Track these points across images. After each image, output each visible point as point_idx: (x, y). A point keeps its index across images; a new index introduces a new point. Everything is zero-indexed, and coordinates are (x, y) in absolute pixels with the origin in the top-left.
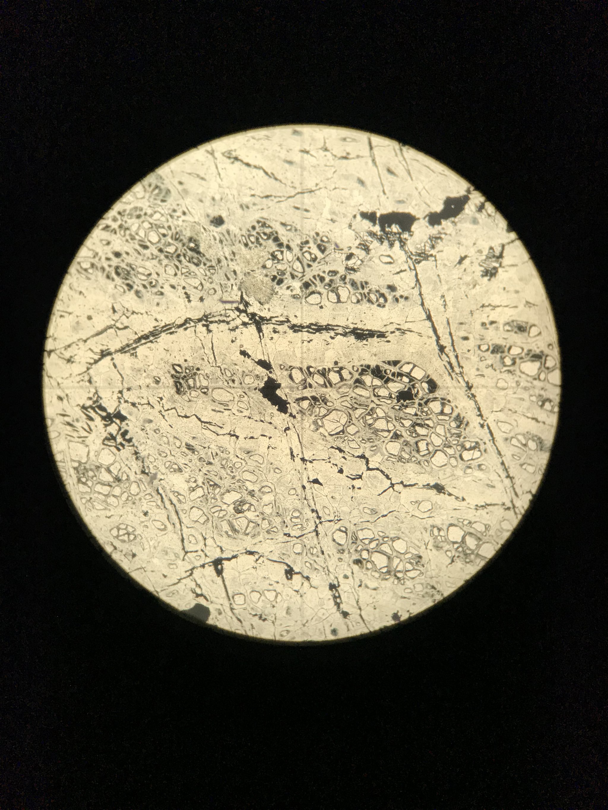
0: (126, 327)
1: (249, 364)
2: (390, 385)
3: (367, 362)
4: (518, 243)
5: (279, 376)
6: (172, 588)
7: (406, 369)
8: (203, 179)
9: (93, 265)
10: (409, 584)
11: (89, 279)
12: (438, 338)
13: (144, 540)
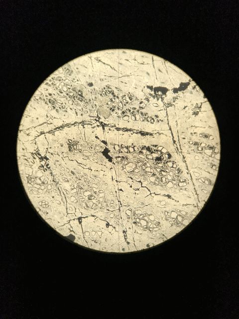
0: (51, 123)
1: (98, 142)
2: (153, 154)
3: (145, 145)
4: (208, 103)
5: (110, 147)
6: (61, 227)
7: (160, 148)
8: (86, 67)
9: (40, 98)
10: (154, 233)
11: (38, 103)
12: (173, 137)
13: (52, 208)
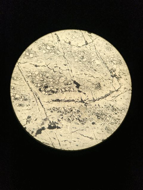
0: (113, 97)
1: (83, 91)
2: (50, 89)
4: (23, 125)
5: (76, 89)
6: (96, 37)
8: (98, 133)
9: (122, 111)
10: (41, 43)
11: (122, 108)
12: (40, 101)
13: (104, 48)
